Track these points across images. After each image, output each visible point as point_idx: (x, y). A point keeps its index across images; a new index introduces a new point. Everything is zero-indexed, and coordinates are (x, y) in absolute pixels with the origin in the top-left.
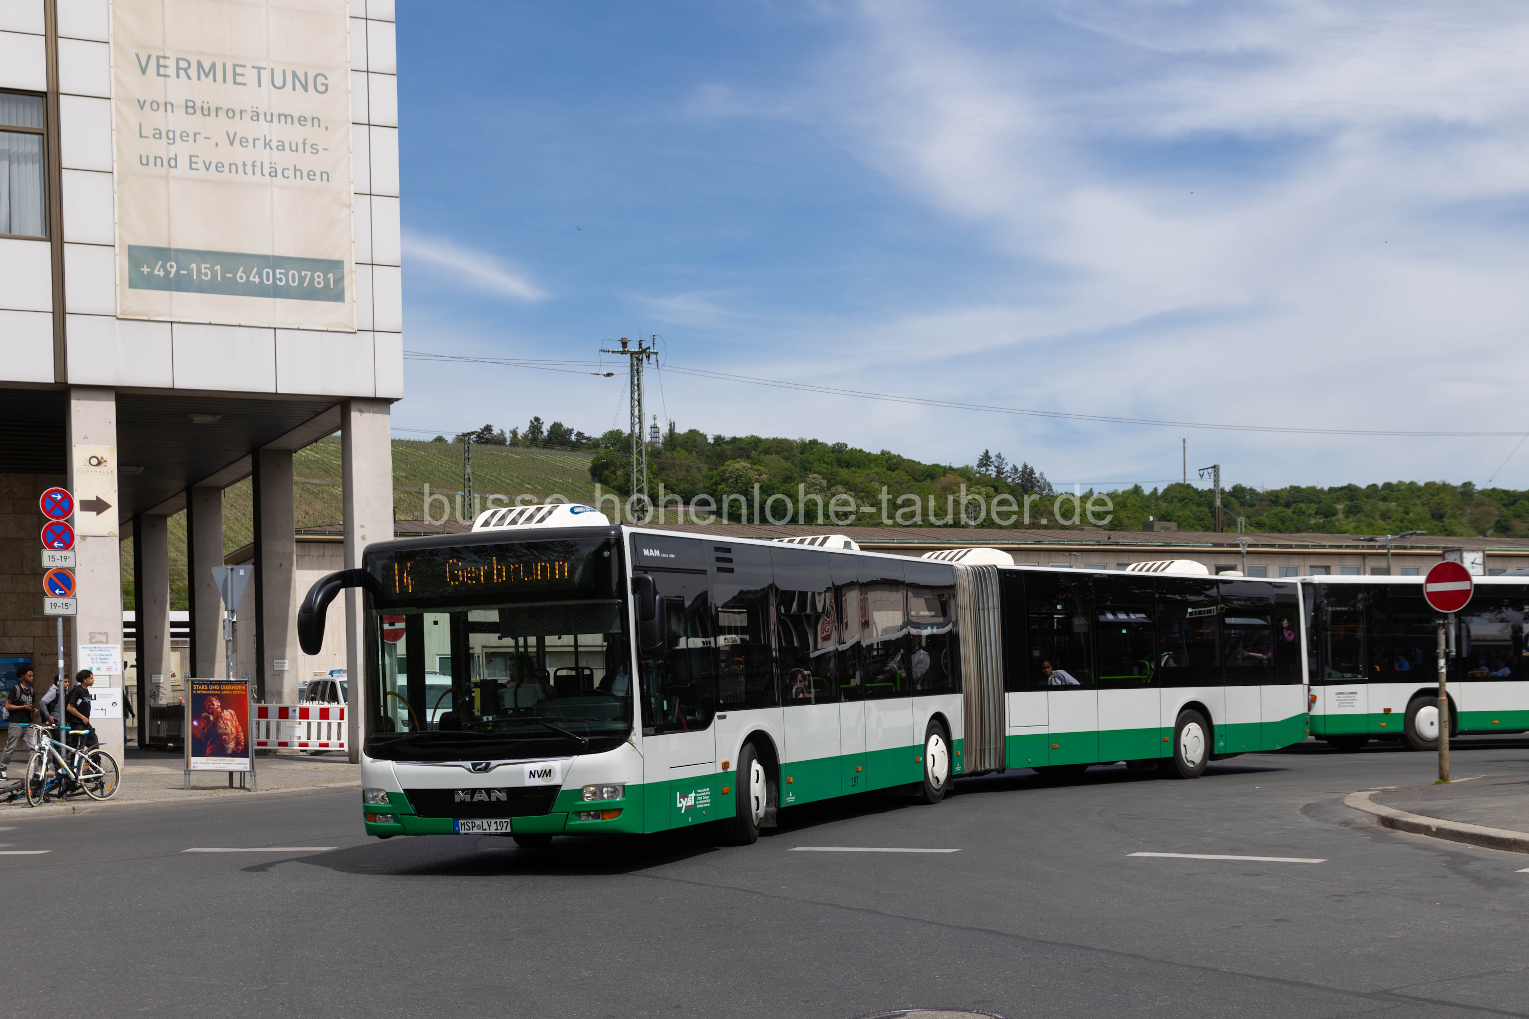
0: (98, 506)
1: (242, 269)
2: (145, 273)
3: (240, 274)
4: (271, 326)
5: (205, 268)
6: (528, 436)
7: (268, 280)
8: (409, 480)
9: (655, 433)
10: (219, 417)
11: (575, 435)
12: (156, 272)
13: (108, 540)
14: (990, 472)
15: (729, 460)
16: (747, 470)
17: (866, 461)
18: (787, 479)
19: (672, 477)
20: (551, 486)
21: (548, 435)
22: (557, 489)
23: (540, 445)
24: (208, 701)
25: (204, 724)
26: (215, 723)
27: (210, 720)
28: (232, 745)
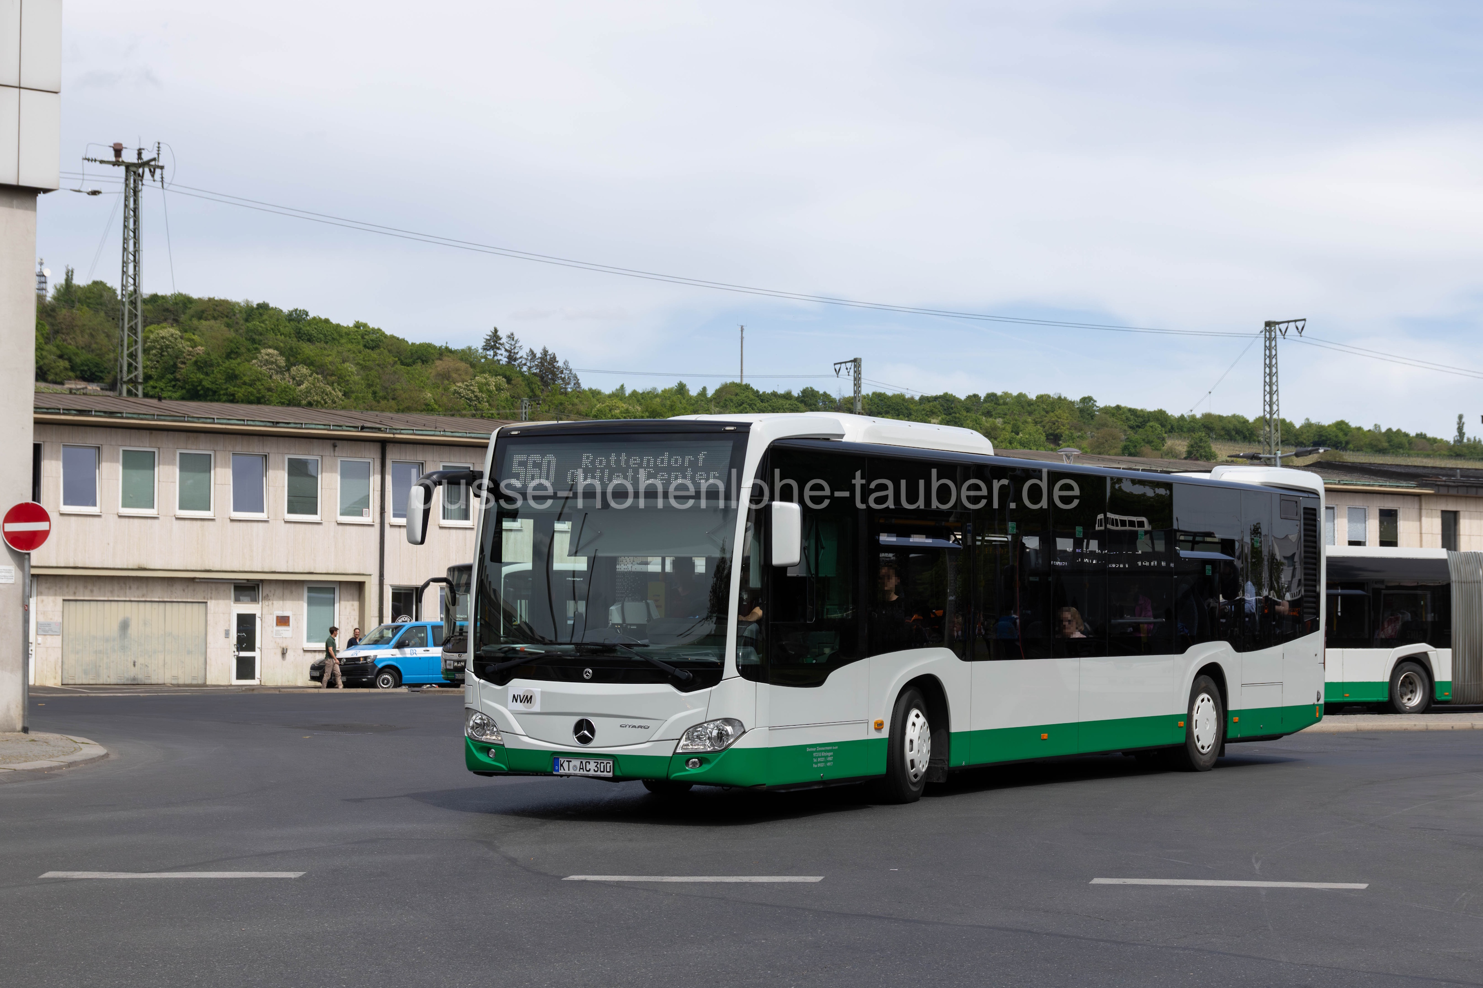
9: (41, 283)
14: (499, 357)
15: (151, 323)
16: (176, 339)
17: (336, 335)
18: (231, 354)
19: (70, 344)
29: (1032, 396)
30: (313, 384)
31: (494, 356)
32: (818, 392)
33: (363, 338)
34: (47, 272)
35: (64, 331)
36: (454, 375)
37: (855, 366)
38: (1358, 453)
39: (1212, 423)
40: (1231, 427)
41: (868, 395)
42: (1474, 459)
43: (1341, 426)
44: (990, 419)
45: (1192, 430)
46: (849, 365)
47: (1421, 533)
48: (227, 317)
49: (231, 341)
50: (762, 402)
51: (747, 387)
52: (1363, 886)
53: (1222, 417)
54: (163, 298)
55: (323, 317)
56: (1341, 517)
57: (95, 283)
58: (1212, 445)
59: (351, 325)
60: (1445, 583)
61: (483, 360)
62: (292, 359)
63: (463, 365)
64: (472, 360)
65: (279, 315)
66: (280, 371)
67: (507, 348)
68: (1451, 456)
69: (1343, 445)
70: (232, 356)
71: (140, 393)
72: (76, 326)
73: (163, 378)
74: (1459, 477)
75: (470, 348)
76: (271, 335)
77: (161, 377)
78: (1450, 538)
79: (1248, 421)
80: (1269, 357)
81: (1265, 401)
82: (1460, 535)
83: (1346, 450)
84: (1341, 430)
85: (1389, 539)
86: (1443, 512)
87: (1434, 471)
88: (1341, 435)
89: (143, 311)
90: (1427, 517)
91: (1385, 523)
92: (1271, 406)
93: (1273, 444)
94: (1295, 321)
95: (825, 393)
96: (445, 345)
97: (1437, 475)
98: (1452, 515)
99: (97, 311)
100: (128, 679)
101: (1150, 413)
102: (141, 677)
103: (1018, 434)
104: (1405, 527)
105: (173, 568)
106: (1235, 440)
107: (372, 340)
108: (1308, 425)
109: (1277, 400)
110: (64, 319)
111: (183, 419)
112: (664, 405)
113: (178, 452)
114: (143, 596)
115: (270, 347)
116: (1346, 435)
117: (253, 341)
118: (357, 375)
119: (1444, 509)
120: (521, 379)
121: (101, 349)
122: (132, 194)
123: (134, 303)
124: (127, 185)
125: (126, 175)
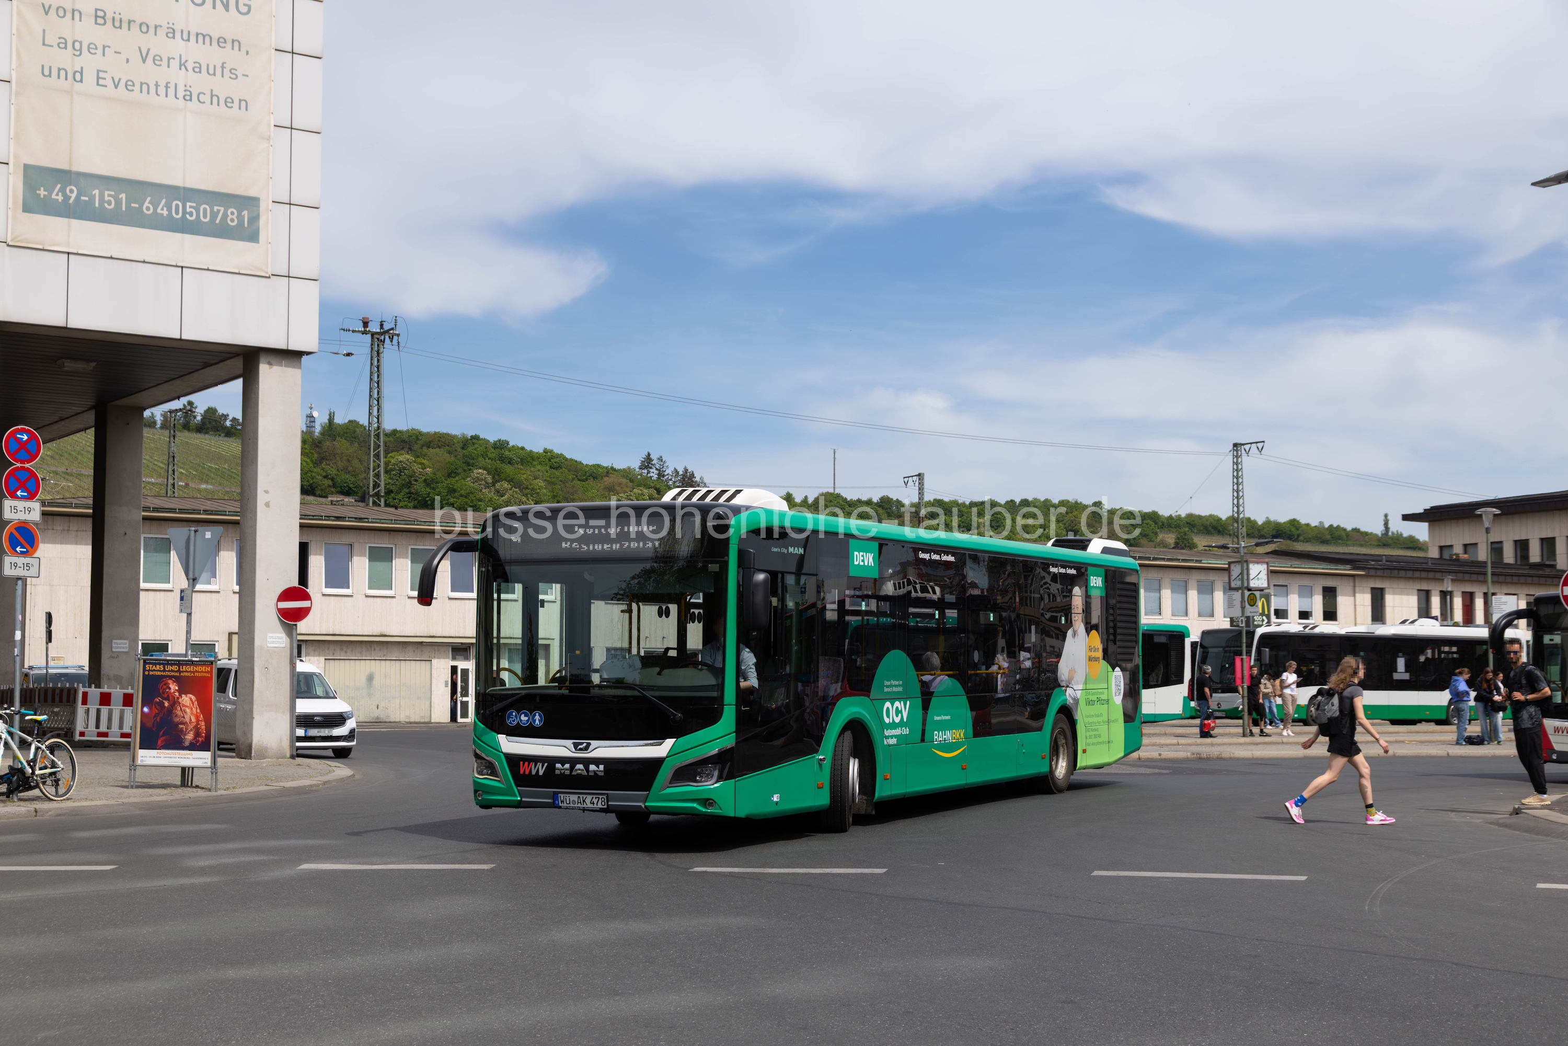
1: (149, 199)
2: (42, 196)
4: (178, 264)
5: (109, 195)
6: (180, 420)
7: (177, 213)
8: (55, 459)
9: (310, 421)
10: (93, 364)
11: (231, 421)
12: (54, 196)
14: (652, 475)
15: (392, 452)
16: (411, 463)
17: (529, 459)
18: (450, 475)
19: (333, 467)
20: (206, 472)
21: (202, 419)
22: (212, 475)
23: (193, 430)
24: (163, 683)
25: (157, 711)
26: (171, 710)
27: (165, 707)
28: (190, 737)
29: (1056, 500)
30: (513, 496)
31: (648, 473)
32: (892, 499)
33: (550, 460)
34: (315, 414)
35: (328, 458)
36: (618, 488)
37: (919, 479)
38: (1307, 544)
39: (1193, 521)
40: (1208, 523)
41: (930, 501)
42: (1398, 548)
43: (1294, 522)
45: (1178, 526)
46: (915, 478)
47: (1355, 605)
48: (448, 446)
49: (452, 464)
50: (849, 506)
51: (838, 496)
52: (1303, 878)
53: (1202, 516)
54: (400, 432)
55: (520, 446)
56: (1293, 594)
57: (350, 421)
58: (1194, 538)
59: (541, 451)
61: (639, 477)
62: (496, 477)
63: (624, 481)
64: (630, 476)
65: (487, 444)
66: (487, 486)
67: (657, 467)
68: (1380, 545)
69: (1296, 537)
70: (452, 475)
71: (382, 503)
72: (337, 453)
73: (401, 492)
74: (1384, 562)
75: (629, 468)
76: (481, 459)
77: (398, 492)
78: (1378, 611)
79: (1221, 519)
80: (1237, 470)
81: (1233, 504)
82: (1385, 606)
83: (1298, 541)
84: (1293, 525)
85: (1330, 614)
86: (1372, 589)
87: (1365, 557)
88: (1293, 529)
89: (385, 442)
90: (1360, 593)
91: (1327, 598)
92: (1238, 507)
93: (1240, 537)
94: (1257, 443)
95: (897, 499)
96: (611, 465)
97: (1367, 561)
98: (1379, 591)
99: (352, 443)
100: (373, 718)
101: (1147, 513)
102: (383, 717)
104: (1343, 603)
105: (406, 635)
106: (1211, 534)
107: (556, 462)
108: (1268, 522)
109: (1243, 503)
110: (328, 448)
111: (413, 522)
113: (410, 547)
114: (384, 655)
115: (481, 469)
116: (1297, 529)
117: (468, 464)
118: (545, 489)
119: (1373, 586)
121: (353, 471)
122: (376, 354)
123: (378, 436)
124: (372, 349)
125: (372, 341)
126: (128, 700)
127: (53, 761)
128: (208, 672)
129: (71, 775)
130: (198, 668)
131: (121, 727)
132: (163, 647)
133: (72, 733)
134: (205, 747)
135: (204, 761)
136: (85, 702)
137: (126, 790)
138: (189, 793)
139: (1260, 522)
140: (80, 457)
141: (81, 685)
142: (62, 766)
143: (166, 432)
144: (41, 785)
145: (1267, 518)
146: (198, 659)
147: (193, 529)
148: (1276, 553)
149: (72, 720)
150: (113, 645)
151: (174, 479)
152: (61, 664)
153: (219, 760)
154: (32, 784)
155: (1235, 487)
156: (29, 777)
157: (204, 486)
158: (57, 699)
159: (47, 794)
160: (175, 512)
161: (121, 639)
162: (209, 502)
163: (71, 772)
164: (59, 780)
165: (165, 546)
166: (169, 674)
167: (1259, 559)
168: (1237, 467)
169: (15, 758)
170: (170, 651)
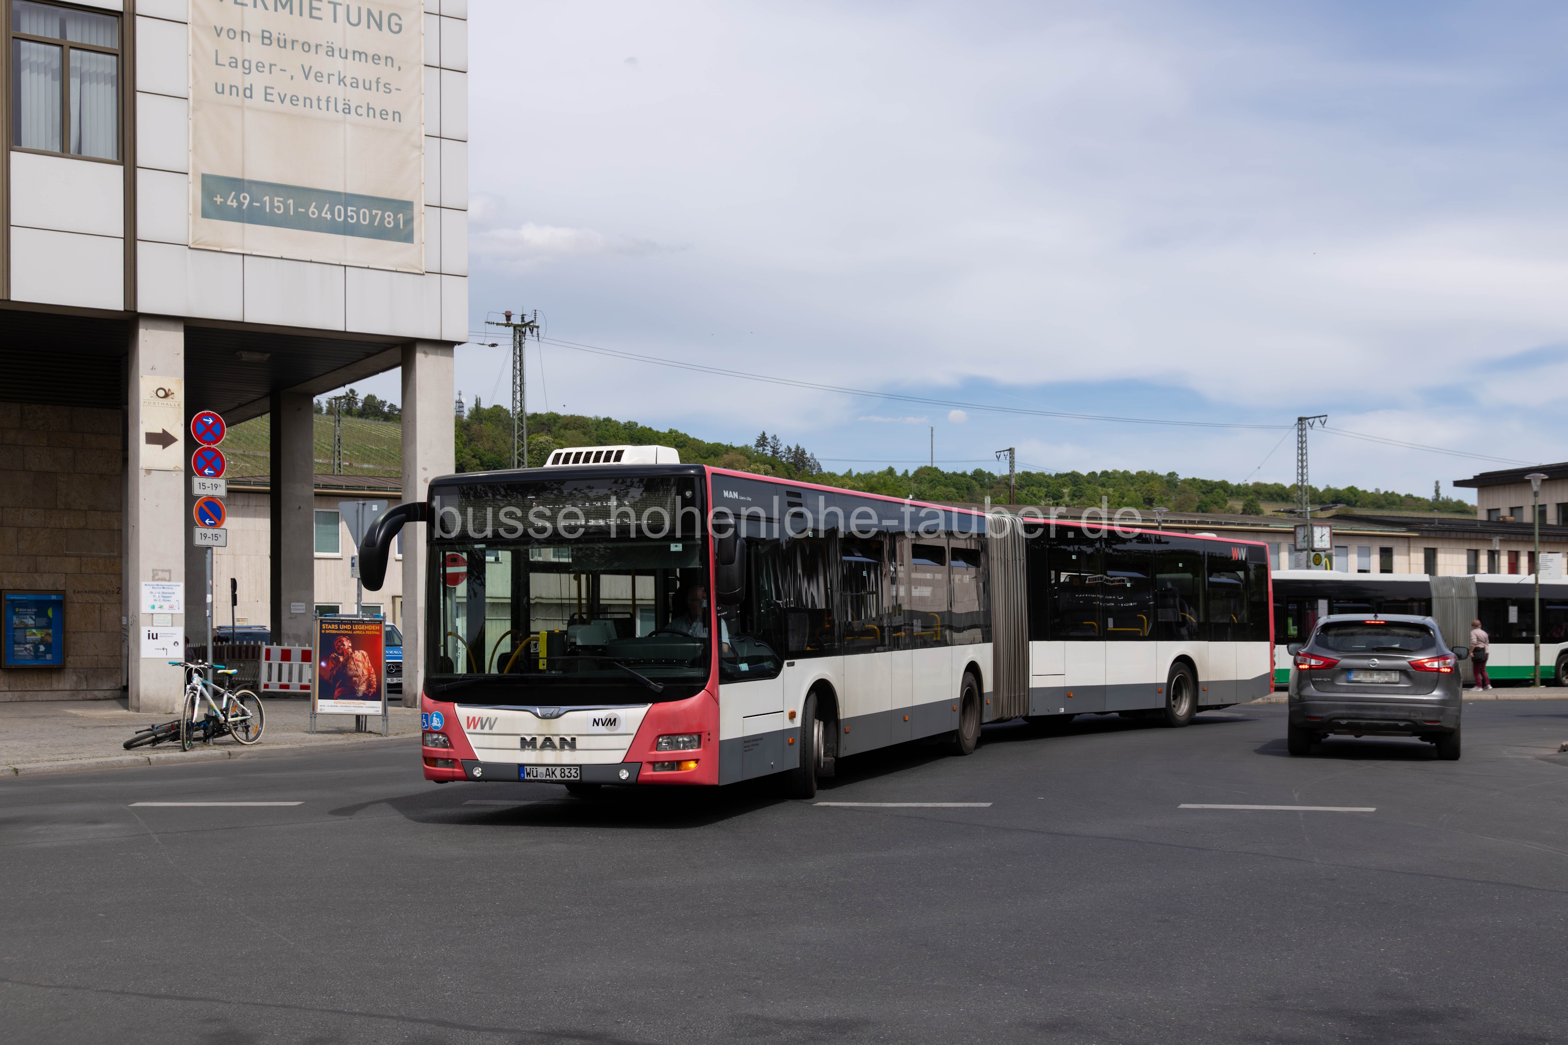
0: (164, 439)
1: (314, 204)
2: (218, 203)
3: (312, 209)
4: (342, 264)
5: (278, 201)
6: (343, 407)
7: (339, 217)
9: (459, 407)
10: (268, 355)
12: (229, 203)
13: (174, 474)
14: (767, 452)
15: (533, 433)
16: (549, 444)
17: (656, 439)
19: (480, 448)
20: (368, 453)
21: (363, 406)
22: (373, 456)
23: (355, 415)
24: (338, 640)
25: (333, 666)
26: (345, 665)
27: (340, 661)
28: (363, 688)
29: (1133, 472)
31: (763, 451)
32: (984, 472)
33: (674, 440)
34: (464, 400)
35: (476, 439)
36: (737, 465)
37: (1010, 454)
38: (1365, 509)
39: (1260, 489)
40: (1273, 491)
41: (1019, 474)
42: (1447, 512)
43: (1352, 490)
44: (1104, 489)
45: (1245, 494)
46: (1006, 453)
47: (1410, 564)
48: (583, 427)
50: (946, 479)
51: (936, 469)
52: (1372, 809)
53: (1267, 485)
54: (540, 415)
55: (648, 427)
56: (1353, 553)
57: (495, 406)
58: (1260, 505)
59: (667, 431)
60: (1427, 597)
61: (755, 454)
63: (742, 458)
64: (748, 453)
67: (772, 445)
68: (1431, 510)
69: (1354, 503)
72: (484, 436)
74: (1437, 524)
75: (746, 446)
76: (613, 439)
78: (1430, 566)
79: (1285, 487)
80: (1301, 442)
81: (1298, 473)
82: (1438, 565)
83: (1355, 507)
84: (1352, 493)
85: (1386, 568)
86: (1426, 549)
87: (1419, 520)
88: (1351, 496)
89: (527, 425)
90: (1414, 552)
91: (1384, 557)
92: (1302, 476)
93: (1304, 503)
94: (1320, 417)
95: (989, 472)
96: (730, 444)
97: (1421, 523)
98: (1432, 551)
99: (497, 426)
101: (1216, 482)
103: (1123, 498)
104: (1399, 560)
106: (1277, 501)
107: (681, 442)
108: (1328, 490)
109: (1307, 472)
110: (475, 431)
112: (879, 483)
119: (1426, 546)
120: (781, 466)
121: (500, 451)
122: (519, 345)
123: (521, 419)
124: (515, 340)
125: (514, 333)
126: (306, 656)
127: (243, 710)
128: (377, 630)
129: (259, 722)
130: (368, 627)
131: (300, 680)
132: (334, 609)
133: (258, 685)
134: (376, 697)
135: (376, 709)
136: (268, 658)
137: (307, 734)
138: (362, 738)
139: (1321, 490)
140: (255, 441)
141: (264, 643)
142: (251, 714)
143: (332, 418)
144: (233, 731)
145: (1328, 486)
146: (368, 619)
147: (361, 502)
148: (1338, 517)
149: (257, 674)
150: (292, 607)
151: (340, 459)
152: (245, 624)
153: (389, 708)
154: (225, 730)
155: (1300, 458)
156: (223, 724)
157: (366, 466)
158: (243, 655)
159: (239, 739)
160: (342, 489)
161: (298, 602)
162: (372, 480)
163: (259, 719)
164: (249, 726)
165: (334, 519)
166: (343, 632)
167: (1322, 522)
168: (1302, 439)
169: (210, 707)
170: (340, 613)
